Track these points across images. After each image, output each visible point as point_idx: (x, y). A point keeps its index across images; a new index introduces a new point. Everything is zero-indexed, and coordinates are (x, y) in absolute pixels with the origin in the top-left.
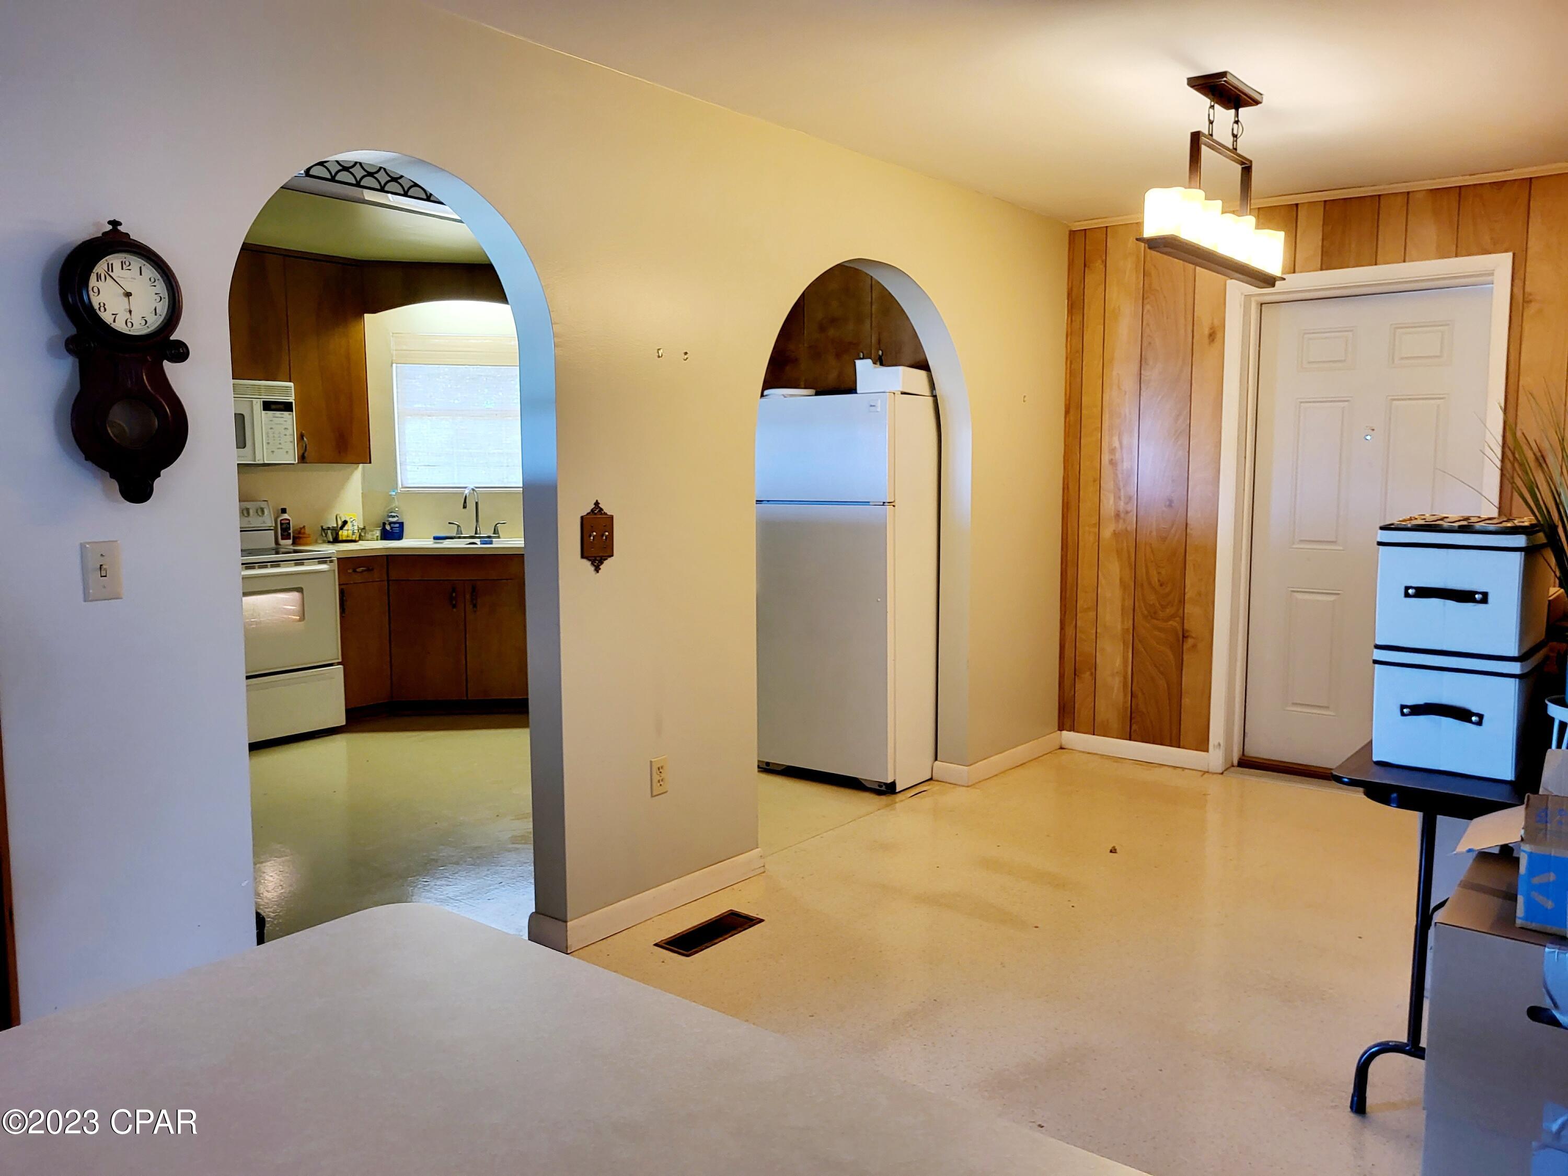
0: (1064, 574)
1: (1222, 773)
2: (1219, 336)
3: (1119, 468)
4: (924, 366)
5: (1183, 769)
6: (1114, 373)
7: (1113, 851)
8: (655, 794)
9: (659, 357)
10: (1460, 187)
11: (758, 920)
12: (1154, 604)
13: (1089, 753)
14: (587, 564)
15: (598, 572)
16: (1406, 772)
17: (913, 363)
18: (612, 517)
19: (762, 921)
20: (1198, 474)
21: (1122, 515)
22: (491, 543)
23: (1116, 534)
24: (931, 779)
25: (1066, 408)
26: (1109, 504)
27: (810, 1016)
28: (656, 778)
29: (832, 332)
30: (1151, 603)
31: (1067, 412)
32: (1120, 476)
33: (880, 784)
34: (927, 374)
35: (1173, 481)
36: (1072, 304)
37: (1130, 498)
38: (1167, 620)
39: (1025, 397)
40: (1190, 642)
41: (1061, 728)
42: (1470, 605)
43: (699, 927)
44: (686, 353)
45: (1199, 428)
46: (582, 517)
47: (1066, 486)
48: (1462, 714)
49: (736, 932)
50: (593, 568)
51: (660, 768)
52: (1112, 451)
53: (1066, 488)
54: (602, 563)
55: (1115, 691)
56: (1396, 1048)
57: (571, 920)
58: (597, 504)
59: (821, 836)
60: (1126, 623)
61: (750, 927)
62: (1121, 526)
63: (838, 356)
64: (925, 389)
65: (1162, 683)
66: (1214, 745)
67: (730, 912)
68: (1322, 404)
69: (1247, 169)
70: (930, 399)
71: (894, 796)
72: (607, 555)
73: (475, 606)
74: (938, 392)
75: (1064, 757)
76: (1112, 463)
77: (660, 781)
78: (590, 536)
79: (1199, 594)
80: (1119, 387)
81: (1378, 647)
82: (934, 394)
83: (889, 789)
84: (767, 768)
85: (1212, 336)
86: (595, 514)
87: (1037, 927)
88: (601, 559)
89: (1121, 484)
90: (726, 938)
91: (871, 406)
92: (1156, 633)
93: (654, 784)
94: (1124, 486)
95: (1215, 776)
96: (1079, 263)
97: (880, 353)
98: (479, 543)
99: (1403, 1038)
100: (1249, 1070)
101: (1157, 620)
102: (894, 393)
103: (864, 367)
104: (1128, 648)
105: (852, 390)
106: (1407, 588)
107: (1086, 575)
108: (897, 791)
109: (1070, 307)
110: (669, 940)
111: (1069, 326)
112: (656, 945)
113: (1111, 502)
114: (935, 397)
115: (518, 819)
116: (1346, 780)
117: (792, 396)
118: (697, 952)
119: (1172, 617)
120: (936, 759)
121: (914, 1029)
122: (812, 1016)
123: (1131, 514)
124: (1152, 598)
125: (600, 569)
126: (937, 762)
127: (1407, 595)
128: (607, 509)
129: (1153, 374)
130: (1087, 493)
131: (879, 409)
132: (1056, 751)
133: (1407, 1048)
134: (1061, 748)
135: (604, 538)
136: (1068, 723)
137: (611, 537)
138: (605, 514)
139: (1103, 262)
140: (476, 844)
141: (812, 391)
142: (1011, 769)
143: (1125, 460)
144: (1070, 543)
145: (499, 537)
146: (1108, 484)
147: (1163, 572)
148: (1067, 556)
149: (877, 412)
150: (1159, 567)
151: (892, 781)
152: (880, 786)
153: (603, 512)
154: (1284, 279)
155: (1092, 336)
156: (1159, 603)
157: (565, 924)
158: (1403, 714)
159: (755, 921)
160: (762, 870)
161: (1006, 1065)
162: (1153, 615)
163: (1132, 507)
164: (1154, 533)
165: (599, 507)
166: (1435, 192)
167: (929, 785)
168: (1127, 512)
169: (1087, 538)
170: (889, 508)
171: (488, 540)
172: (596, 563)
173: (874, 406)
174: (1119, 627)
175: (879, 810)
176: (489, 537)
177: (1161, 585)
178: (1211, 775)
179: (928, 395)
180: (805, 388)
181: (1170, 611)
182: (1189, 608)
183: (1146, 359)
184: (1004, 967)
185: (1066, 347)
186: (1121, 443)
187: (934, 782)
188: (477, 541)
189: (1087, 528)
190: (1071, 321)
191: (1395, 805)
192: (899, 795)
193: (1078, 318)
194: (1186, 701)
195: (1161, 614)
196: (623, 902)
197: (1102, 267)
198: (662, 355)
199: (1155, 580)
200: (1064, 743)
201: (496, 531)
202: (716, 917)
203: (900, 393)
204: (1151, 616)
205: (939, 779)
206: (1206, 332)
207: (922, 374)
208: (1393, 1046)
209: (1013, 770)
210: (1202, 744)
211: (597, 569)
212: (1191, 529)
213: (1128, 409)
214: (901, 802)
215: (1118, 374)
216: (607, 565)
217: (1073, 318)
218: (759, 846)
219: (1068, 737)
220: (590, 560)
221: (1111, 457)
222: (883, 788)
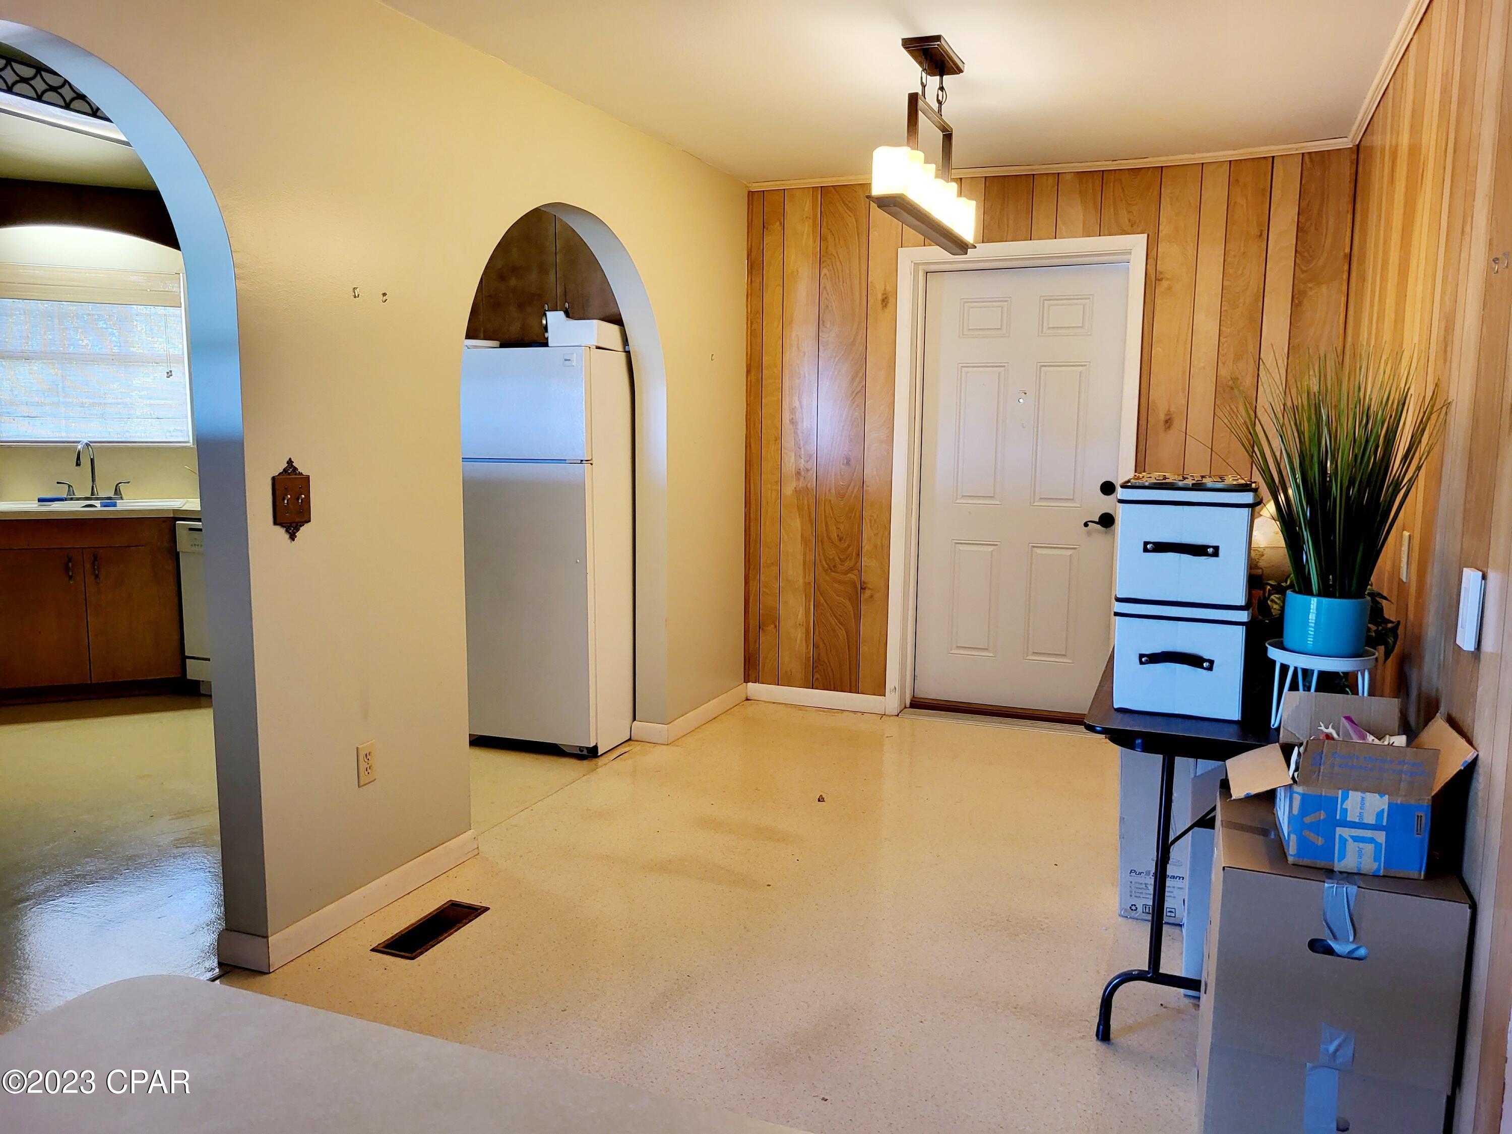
0: (748, 530)
1: (898, 715)
2: (891, 300)
3: (799, 427)
4: (617, 320)
5: (863, 713)
6: (794, 334)
7: (821, 799)
8: (362, 783)
9: (355, 297)
10: (1103, 171)
11: (482, 909)
12: (833, 558)
13: (774, 703)
14: (280, 532)
15: (294, 540)
16: (1148, 717)
17: (602, 317)
18: (308, 478)
19: (487, 909)
20: (873, 434)
21: (803, 473)
22: (115, 505)
23: (796, 491)
24: (630, 739)
25: (747, 366)
26: (790, 463)
27: (562, 1011)
28: (363, 765)
29: (513, 282)
30: (831, 557)
31: (748, 372)
32: (800, 435)
33: (581, 749)
34: (620, 328)
35: (851, 440)
36: (751, 266)
37: (811, 456)
38: (846, 573)
39: (713, 355)
40: (868, 593)
41: (747, 680)
42: (1203, 559)
43: (419, 923)
44: (384, 294)
45: (874, 387)
46: (274, 479)
47: (748, 445)
48: (1195, 661)
49: (461, 925)
50: (287, 536)
51: (368, 755)
52: (793, 411)
53: (748, 447)
54: (298, 530)
55: (798, 642)
56: (1140, 976)
57: (272, 936)
58: (290, 462)
59: (530, 808)
60: (807, 577)
61: (476, 917)
62: (801, 484)
63: (521, 306)
64: (617, 344)
65: (842, 633)
66: (890, 689)
67: (450, 903)
68: (979, 368)
69: (948, 137)
70: (623, 355)
71: (597, 759)
72: (303, 520)
73: (97, 576)
74: (631, 348)
75: (751, 709)
76: (793, 422)
77: (368, 769)
78: (284, 499)
79: (875, 547)
80: (798, 348)
81: (1118, 600)
82: (627, 350)
83: (592, 753)
84: (479, 742)
85: (885, 301)
86: (289, 474)
87: (769, 885)
88: (297, 525)
89: (802, 443)
90: (452, 934)
91: (566, 360)
92: (836, 585)
93: (362, 774)
94: (804, 446)
95: (892, 718)
96: (758, 222)
97: (567, 305)
98: (99, 505)
99: (1143, 964)
100: (999, 1011)
101: (837, 573)
102: (590, 348)
103: (555, 319)
104: (810, 601)
105: (545, 344)
106: (1146, 544)
107: (768, 531)
108: (599, 754)
109: (749, 268)
110: (386, 943)
111: (749, 286)
112: (373, 950)
113: (793, 460)
114: (628, 353)
115: (177, 818)
116: (1098, 729)
117: (476, 347)
118: (422, 953)
119: (851, 569)
120: (634, 719)
121: (674, 1011)
122: (565, 1010)
123: (810, 472)
124: (832, 552)
125: (296, 537)
126: (635, 722)
127: (1146, 550)
128: (303, 469)
129: (830, 336)
130: (769, 452)
131: (574, 364)
132: (742, 704)
133: (1149, 976)
134: (747, 700)
135: (300, 501)
136: (753, 674)
137: (308, 499)
138: (301, 474)
139: (781, 224)
140: (129, 853)
141: (496, 343)
142: (705, 724)
143: (805, 420)
144: (753, 502)
145: (122, 498)
146: (788, 442)
147: (842, 527)
148: (750, 513)
149: (573, 366)
150: (838, 522)
151: (595, 744)
152: (582, 751)
153: (297, 472)
154: (975, 247)
155: (772, 297)
156: (839, 558)
157: (265, 940)
158: (1141, 663)
159: (479, 911)
160: (476, 852)
161: (776, 1038)
162: (833, 568)
163: (812, 465)
164: (833, 491)
165: (292, 465)
166: (1081, 175)
167: (629, 745)
168: (808, 470)
169: (768, 495)
170: (587, 466)
171: (109, 502)
172: (290, 529)
173: (569, 360)
174: (801, 581)
175: (584, 775)
176: (110, 498)
177: (840, 540)
178: (888, 718)
179: (621, 350)
180: (486, 338)
181: (848, 564)
182: (865, 561)
183: (823, 321)
184: (748, 931)
185: (747, 307)
186: (800, 403)
187: (633, 742)
188: (97, 503)
189: (769, 486)
190: (751, 282)
191: (1139, 750)
192: (601, 758)
193: (758, 280)
194: (864, 649)
195: (841, 568)
196: (330, 907)
197: (780, 228)
198: (358, 295)
199: (834, 535)
200: (749, 694)
201: (117, 491)
202: (434, 911)
203: (595, 347)
204: (831, 569)
205: (638, 739)
206: (880, 297)
207: (615, 328)
208: (1137, 974)
209: (707, 725)
210: (879, 689)
211: (293, 537)
212: (868, 486)
213: (807, 369)
214: (604, 767)
215: (797, 335)
216: (303, 532)
217: (753, 280)
218: (472, 828)
219: (753, 688)
220: (283, 527)
221: (792, 416)
222: (585, 752)
